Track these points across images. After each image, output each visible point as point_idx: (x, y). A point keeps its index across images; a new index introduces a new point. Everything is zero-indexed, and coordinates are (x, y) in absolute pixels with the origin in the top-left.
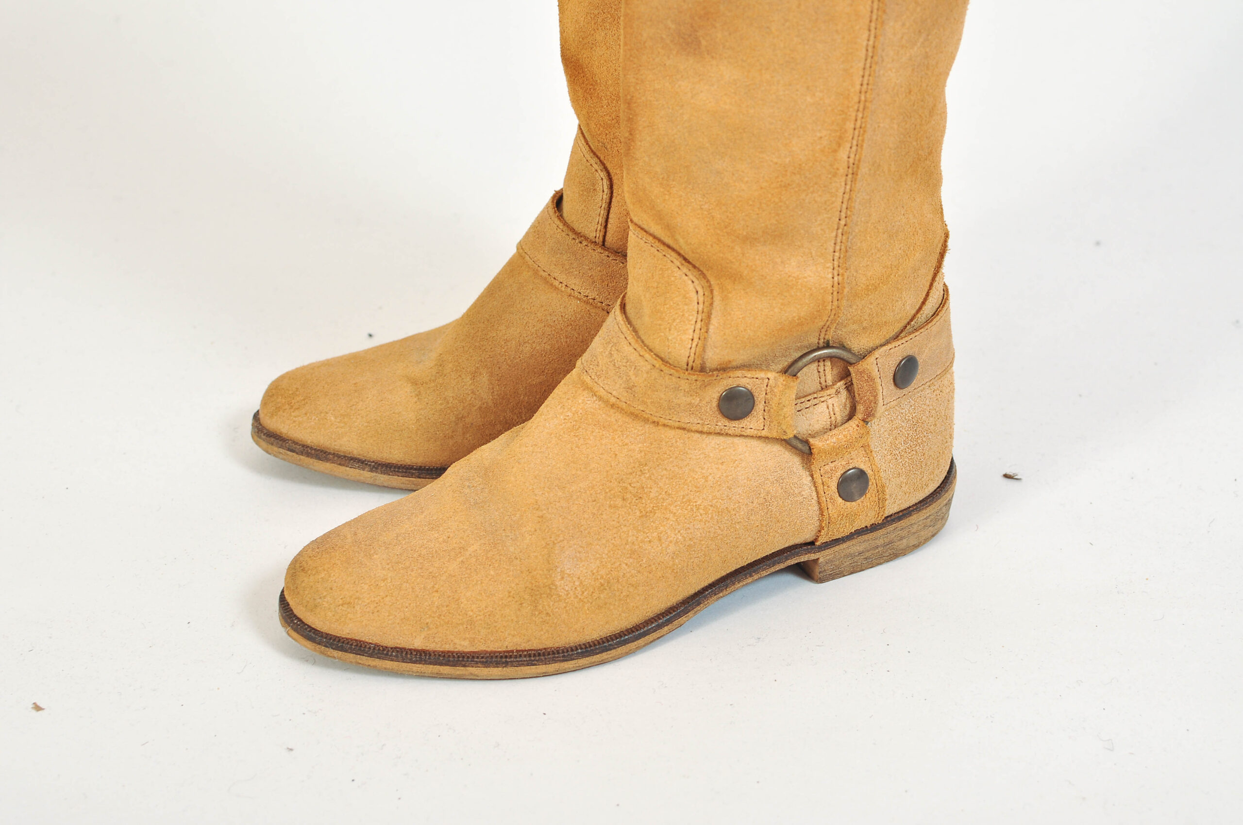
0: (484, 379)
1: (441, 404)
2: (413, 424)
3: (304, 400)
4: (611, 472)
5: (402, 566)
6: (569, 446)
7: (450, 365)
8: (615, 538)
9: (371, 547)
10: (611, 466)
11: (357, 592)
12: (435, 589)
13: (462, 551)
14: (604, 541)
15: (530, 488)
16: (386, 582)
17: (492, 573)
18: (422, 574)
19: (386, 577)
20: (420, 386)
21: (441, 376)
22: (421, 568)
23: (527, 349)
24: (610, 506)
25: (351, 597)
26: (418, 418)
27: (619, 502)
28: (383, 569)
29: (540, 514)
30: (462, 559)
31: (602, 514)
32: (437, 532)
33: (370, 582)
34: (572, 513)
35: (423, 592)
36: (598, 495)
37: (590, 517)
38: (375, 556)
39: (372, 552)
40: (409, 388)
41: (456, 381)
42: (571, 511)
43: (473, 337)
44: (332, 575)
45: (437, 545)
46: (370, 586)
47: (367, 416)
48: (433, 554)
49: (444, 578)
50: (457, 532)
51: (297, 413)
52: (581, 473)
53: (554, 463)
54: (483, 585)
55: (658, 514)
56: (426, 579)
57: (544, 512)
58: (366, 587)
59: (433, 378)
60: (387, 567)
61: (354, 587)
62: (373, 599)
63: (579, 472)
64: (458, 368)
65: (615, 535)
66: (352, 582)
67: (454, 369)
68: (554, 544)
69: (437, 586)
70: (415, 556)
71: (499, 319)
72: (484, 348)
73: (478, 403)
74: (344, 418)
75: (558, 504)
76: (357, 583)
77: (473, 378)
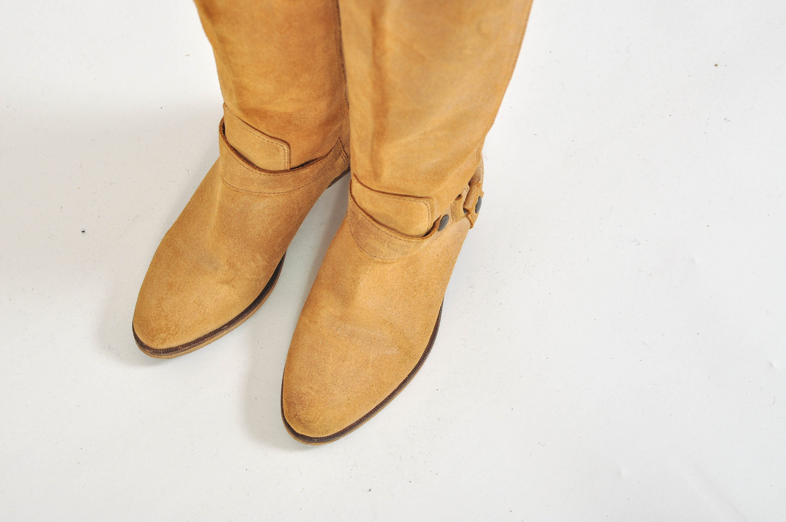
0: (259, 257)
1: (246, 282)
2: (238, 299)
3: (176, 327)
4: (405, 285)
5: (350, 387)
6: (380, 288)
7: (239, 263)
8: (421, 307)
9: (327, 389)
10: (404, 283)
11: (342, 413)
12: (371, 385)
13: (368, 361)
14: (418, 312)
15: (377, 316)
16: (350, 400)
17: (388, 361)
18: (361, 384)
19: (349, 397)
20: (231, 282)
21: (238, 271)
22: (358, 382)
23: (270, 231)
24: (413, 297)
25: (341, 416)
26: (239, 296)
27: (415, 293)
28: (344, 395)
29: (389, 323)
30: (370, 365)
31: (411, 303)
32: (347, 361)
33: (344, 405)
34: (401, 312)
35: (368, 391)
36: (406, 298)
37: (408, 308)
38: (334, 392)
39: (331, 391)
40: (226, 287)
41: (247, 268)
42: (400, 312)
43: (239, 243)
44: (326, 415)
45: (354, 367)
46: (345, 407)
47: (214, 312)
48: (356, 372)
49: (371, 378)
50: (357, 355)
51: (177, 335)
52: (393, 294)
53: (379, 299)
54: (388, 368)
55: (430, 284)
56: (364, 384)
57: (390, 321)
58: (344, 408)
59: (235, 275)
60: (345, 393)
61: (340, 412)
62: (351, 410)
63: (392, 295)
64: (244, 262)
65: (421, 306)
66: (337, 411)
67: (242, 264)
68: (403, 330)
69: (371, 384)
70: (350, 379)
71: (245, 226)
72: (249, 245)
73: (261, 269)
74: (204, 322)
75: (393, 314)
76: (339, 410)
77: (254, 261)
